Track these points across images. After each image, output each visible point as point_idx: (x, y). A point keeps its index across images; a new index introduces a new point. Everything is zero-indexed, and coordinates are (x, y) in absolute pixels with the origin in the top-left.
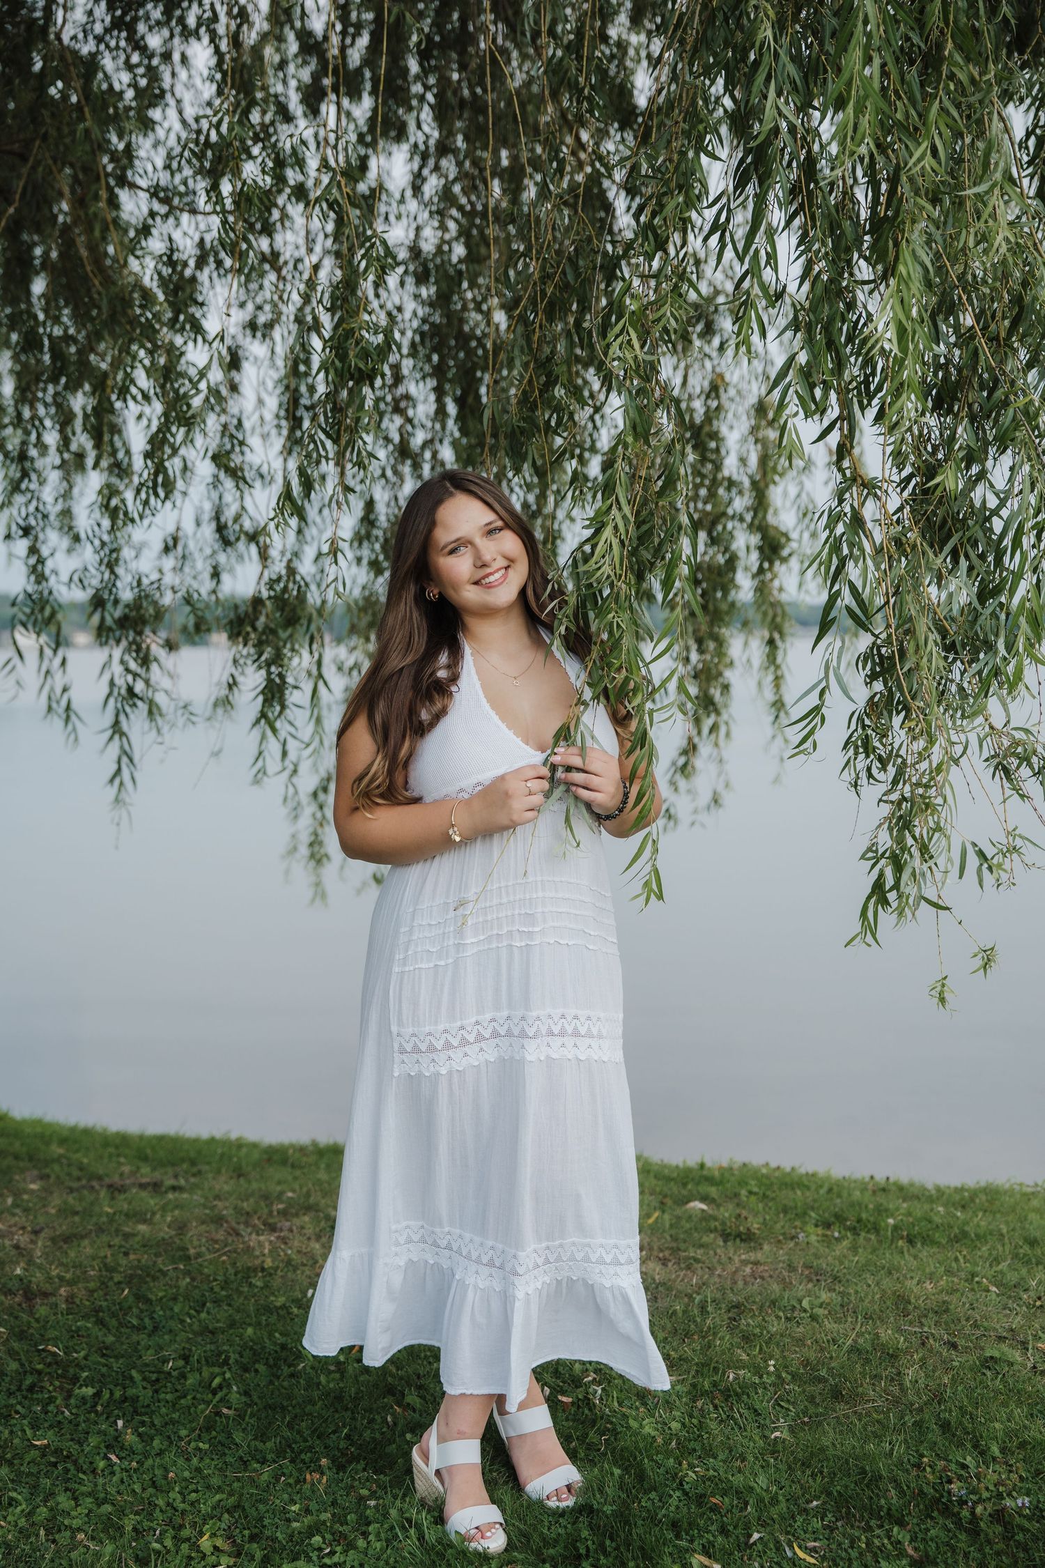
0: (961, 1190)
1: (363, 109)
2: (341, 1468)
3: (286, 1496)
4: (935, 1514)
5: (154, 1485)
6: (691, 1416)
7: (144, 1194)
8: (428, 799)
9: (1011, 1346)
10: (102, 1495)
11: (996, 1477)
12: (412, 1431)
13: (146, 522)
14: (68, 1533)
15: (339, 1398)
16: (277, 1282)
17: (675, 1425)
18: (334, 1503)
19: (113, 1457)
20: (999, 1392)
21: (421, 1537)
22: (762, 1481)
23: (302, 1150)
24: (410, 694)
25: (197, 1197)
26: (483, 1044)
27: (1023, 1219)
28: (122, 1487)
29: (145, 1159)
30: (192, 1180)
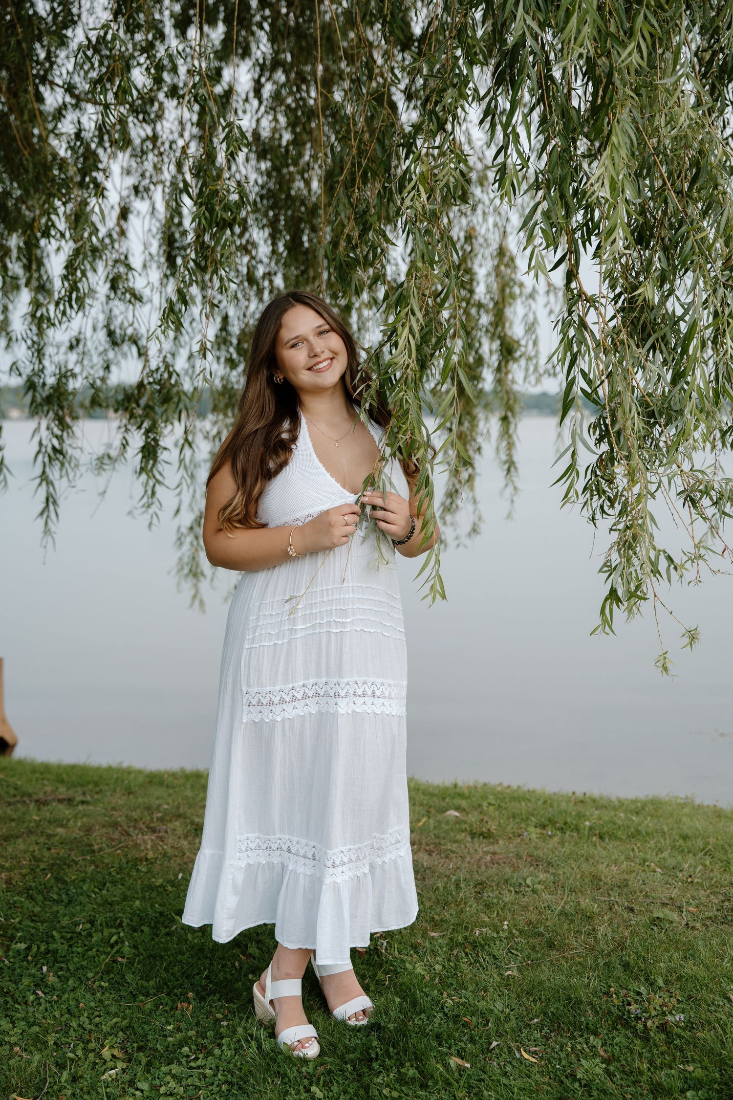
0: (634, 802)
1: (217, 33)
2: (202, 999)
3: (163, 1019)
4: (619, 1027)
5: (69, 1011)
6: (449, 961)
7: (61, 807)
8: (272, 525)
9: (671, 910)
10: (32, 1020)
11: (661, 1000)
12: (253, 973)
13: (64, 326)
14: (7, 1047)
15: (201, 950)
16: (156, 868)
17: (438, 967)
18: (198, 1024)
19: (40, 993)
20: (661, 942)
21: (259, 1047)
22: (499, 1005)
23: (174, 775)
24: (262, 449)
25: (99, 808)
26: (307, 701)
27: (679, 822)
28: (46, 1014)
29: (62, 781)
30: (96, 796)
